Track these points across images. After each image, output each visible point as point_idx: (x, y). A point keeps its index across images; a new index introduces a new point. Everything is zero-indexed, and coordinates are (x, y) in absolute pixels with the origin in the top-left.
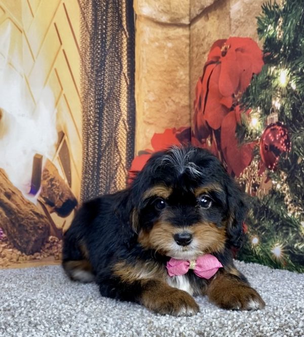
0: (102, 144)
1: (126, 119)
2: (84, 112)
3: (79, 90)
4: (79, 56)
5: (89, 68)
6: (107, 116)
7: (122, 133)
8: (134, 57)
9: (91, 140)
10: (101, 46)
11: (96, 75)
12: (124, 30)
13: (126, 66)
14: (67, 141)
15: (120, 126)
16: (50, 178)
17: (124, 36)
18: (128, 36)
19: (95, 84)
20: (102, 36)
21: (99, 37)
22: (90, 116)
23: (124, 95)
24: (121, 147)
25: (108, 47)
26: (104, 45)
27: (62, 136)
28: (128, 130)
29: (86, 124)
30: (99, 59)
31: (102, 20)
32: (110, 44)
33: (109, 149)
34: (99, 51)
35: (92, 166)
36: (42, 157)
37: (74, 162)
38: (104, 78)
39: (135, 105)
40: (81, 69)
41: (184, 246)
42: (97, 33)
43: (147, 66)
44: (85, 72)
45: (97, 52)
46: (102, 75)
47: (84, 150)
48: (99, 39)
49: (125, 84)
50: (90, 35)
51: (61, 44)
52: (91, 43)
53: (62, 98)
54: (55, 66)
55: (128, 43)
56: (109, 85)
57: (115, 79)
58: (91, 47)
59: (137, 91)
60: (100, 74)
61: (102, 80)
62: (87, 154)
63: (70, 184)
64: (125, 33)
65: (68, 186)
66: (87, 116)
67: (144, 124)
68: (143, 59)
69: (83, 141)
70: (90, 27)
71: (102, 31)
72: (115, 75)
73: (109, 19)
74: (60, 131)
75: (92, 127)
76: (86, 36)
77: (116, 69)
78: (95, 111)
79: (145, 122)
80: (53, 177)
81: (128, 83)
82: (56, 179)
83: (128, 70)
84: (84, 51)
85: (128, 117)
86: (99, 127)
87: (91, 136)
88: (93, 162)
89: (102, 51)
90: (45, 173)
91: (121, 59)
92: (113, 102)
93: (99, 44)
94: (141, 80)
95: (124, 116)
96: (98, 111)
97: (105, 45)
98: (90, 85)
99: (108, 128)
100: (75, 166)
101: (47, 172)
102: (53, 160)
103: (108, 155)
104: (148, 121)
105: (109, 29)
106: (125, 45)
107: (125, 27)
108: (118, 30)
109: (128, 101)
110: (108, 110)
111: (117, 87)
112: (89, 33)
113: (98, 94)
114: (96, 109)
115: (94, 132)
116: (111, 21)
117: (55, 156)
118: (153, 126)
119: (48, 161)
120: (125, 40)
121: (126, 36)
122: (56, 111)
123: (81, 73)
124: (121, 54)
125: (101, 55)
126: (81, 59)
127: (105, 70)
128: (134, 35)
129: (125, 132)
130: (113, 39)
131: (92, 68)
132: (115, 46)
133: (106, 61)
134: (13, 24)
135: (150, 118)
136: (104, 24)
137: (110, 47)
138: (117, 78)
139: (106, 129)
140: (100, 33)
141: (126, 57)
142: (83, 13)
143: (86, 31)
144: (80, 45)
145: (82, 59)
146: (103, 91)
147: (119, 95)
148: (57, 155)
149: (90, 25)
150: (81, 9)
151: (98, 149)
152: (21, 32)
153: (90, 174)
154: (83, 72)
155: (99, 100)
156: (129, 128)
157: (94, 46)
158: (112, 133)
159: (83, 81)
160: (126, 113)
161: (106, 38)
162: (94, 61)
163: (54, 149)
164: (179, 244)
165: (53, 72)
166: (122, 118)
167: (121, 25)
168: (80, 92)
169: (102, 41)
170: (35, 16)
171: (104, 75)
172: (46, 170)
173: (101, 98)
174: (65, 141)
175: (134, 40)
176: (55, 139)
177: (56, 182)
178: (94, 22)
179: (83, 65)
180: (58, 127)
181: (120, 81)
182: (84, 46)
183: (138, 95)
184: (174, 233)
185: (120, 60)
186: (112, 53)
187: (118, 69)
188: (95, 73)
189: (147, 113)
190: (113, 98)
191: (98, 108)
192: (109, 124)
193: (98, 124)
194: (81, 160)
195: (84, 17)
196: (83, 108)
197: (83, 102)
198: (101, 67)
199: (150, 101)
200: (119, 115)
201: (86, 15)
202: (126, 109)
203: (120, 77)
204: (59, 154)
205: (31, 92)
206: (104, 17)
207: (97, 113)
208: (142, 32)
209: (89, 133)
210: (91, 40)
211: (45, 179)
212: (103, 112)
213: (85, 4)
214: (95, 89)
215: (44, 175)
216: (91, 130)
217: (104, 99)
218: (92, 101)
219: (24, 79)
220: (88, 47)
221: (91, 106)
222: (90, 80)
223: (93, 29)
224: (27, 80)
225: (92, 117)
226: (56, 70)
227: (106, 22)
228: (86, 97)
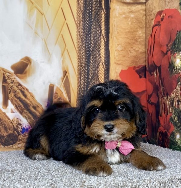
0: (89, 77)
1: (104, 62)
2: (78, 59)
3: (76, 46)
4: (76, 26)
5: (82, 33)
6: (92, 61)
7: (102, 70)
8: (109, 25)
9: (83, 75)
10: (89, 19)
11: (86, 37)
12: (103, 9)
13: (104, 30)
14: (68, 76)
15: (100, 66)
16: (58, 98)
17: (103, 13)
18: (105, 13)
19: (86, 42)
20: (89, 13)
21: (88, 14)
22: (82, 61)
23: (102, 48)
24: (101, 79)
25: (93, 20)
26: (90, 19)
27: (65, 73)
28: (105, 68)
29: (80, 66)
30: (87, 27)
31: (89, 4)
32: (94, 18)
33: (93, 80)
34: (87, 23)
35: (83, 90)
36: (54, 85)
37: (72, 88)
39: (109, 53)
40: (77, 33)
41: (110, 132)
42: (86, 12)
43: (117, 29)
45: (86, 23)
46: (89, 36)
47: (78, 81)
48: (87, 15)
49: (104, 41)
50: (82, 13)
51: (65, 20)
52: (83, 18)
53: (66, 52)
54: (62, 33)
55: (105, 17)
56: (93, 42)
57: (97, 39)
58: (83, 20)
59: (110, 45)
60: (88, 36)
61: (89, 39)
62: (80, 83)
64: (104, 11)
65: (69, 102)
66: (80, 61)
67: (115, 65)
68: (115, 26)
69: (78, 76)
70: (82, 8)
71: (89, 11)
72: (97, 36)
73: (94, 3)
74: (64, 70)
75: (83, 67)
76: (80, 14)
77: (98, 33)
78: (85, 58)
79: (115, 63)
80: (60, 97)
81: (105, 41)
82: (62, 98)
83: (105, 33)
84: (79, 23)
85: (105, 61)
86: (88, 67)
87: (83, 72)
88: (84, 88)
89: (89, 23)
90: (55, 95)
91: (101, 26)
92: (96, 52)
93: (87, 18)
94: (113, 38)
95: (102, 60)
97: (91, 19)
98: (82, 43)
99: (93, 68)
100: (73, 90)
101: (57, 94)
102: (60, 87)
103: (93, 83)
104: (117, 62)
105: (93, 9)
106: (103, 18)
107: (103, 7)
108: (99, 10)
109: (105, 51)
110: (93, 57)
111: (99, 43)
112: (82, 12)
113: (87, 48)
114: (86, 56)
115: (85, 70)
116: (95, 4)
117: (61, 85)
118: (120, 66)
119: (57, 88)
120: (103, 15)
121: (104, 13)
122: (62, 59)
123: (77, 36)
124: (101, 23)
125: (89, 25)
126: (77, 28)
127: (91, 34)
128: (109, 12)
129: (104, 70)
130: (96, 15)
131: (84, 33)
132: (97, 19)
133: (91, 28)
134: (38, 11)
135: (118, 61)
136: (90, 7)
137: (94, 20)
138: (99, 38)
139: (92, 69)
140: (88, 11)
141: (104, 25)
143: (80, 11)
144: (76, 20)
145: (78, 28)
146: (90, 46)
147: (100, 48)
148: (63, 84)
149: (82, 7)
151: (87, 80)
152: (42, 14)
154: (78, 35)
155: (87, 51)
156: (106, 67)
157: (85, 20)
158: (95, 71)
159: (78, 41)
160: (104, 58)
161: (92, 14)
162: (85, 29)
163: (61, 81)
164: (107, 131)
166: (101, 61)
167: (101, 6)
168: (76, 47)
169: (89, 17)
170: (50, 5)
171: (91, 36)
172: (56, 93)
173: (89, 50)
174: (67, 76)
175: (109, 14)
176: (61, 75)
177: (62, 100)
178: (84, 5)
179: (78, 31)
180: (63, 68)
181: (100, 39)
182: (79, 20)
183: (111, 47)
185: (100, 27)
186: (95, 23)
187: (99, 32)
188: (85, 35)
189: (117, 58)
190: (96, 49)
191: (87, 56)
192: (93, 65)
193: (87, 65)
194: (76, 87)
195: (79, 3)
196: (78, 56)
197: (78, 53)
198: (88, 32)
199: (119, 51)
200: (100, 59)
201: (79, 2)
202: (104, 56)
203: (100, 37)
204: (64, 84)
205: (47, 49)
206: (91, 2)
207: (87, 59)
208: (114, 9)
209: (82, 71)
210: (82, 16)
211: (55, 98)
212: (90, 59)
214: (85, 45)
215: (55, 96)
216: (82, 69)
217: (90, 50)
218: (83, 52)
219: (44, 41)
220: (81, 20)
221: (83, 55)
222: (82, 40)
223: (84, 10)
224: (45, 42)
225: (83, 62)
226: (62, 35)
227: (92, 5)
228: (80, 50)
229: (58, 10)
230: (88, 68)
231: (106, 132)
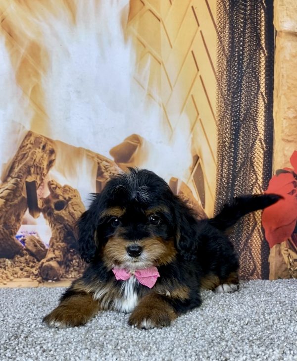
0: (237, 165)
1: (263, 138)
2: (219, 134)
3: (215, 113)
4: (216, 81)
5: (225, 91)
6: (243, 137)
7: (259, 153)
8: (273, 75)
9: (226, 162)
10: (238, 67)
11: (233, 97)
12: (262, 48)
13: (264, 85)
14: (201, 164)
15: (256, 145)
16: (184, 200)
17: (263, 55)
18: (267, 55)
19: (232, 106)
20: (238, 58)
21: (236, 59)
22: (225, 138)
23: (261, 114)
24: (257, 167)
25: (245, 68)
26: (240, 67)
27: (196, 159)
28: (265, 149)
29: (222, 146)
30: (235, 81)
31: (239, 41)
32: (247, 65)
33: (244, 169)
34: (236, 73)
35: (226, 187)
36: (177, 180)
37: (208, 183)
38: (240, 99)
39: (273, 123)
40: (217, 92)
41: (135, 257)
42: (234, 55)
43: (287, 82)
44: (221, 95)
45: (234, 74)
46: (238, 96)
47: (218, 171)
48: (235, 61)
49: (263, 103)
50: (227, 58)
51: (198, 70)
52: (228, 66)
53: (198, 123)
54: (191, 93)
55: (266, 62)
56: (245, 105)
57: (251, 99)
58: (228, 70)
59: (275, 109)
60: (236, 96)
61: (238, 101)
62: (222, 175)
63: (204, 205)
64: (264, 52)
65: (202, 207)
66: (222, 139)
67: (283, 142)
68: (283, 76)
69: (218, 162)
70: (226, 50)
71: (239, 53)
72: (252, 95)
73: (247, 40)
74: (195, 154)
75: (227, 148)
76: (222, 59)
77: (253, 89)
78: (231, 133)
79: (283, 140)
80: (187, 199)
81: (266, 102)
82: (190, 200)
83: (266, 89)
84: (220, 74)
85: (265, 136)
87: (226, 157)
88: (227, 183)
89: (238, 73)
90: (179, 195)
91: (258, 78)
92: (250, 122)
93: (236, 66)
94: (280, 97)
95: (260, 135)
96: (234, 132)
97: (242, 66)
98: (226, 107)
99: (244, 149)
100: (209, 187)
101: (182, 194)
102: (187, 183)
103: (243, 175)
104: (286, 138)
105: (246, 50)
106: (263, 64)
107: (264, 46)
108: (256, 50)
109: (265, 120)
110: (244, 130)
111: (254, 107)
112: (226, 56)
113: (234, 115)
114: (232, 130)
115: (229, 153)
116: (248, 42)
117: (190, 178)
118: (292, 144)
119: (183, 183)
120: (263, 59)
121: (265, 55)
122: (192, 136)
123: (217, 97)
124: (259, 73)
125: (238, 76)
126: (217, 83)
127: (241, 92)
128: (274, 53)
129: (262, 152)
130: (251, 59)
131: (229, 90)
132: (252, 66)
133: (242, 82)
134: (153, 58)
135: (289, 136)
136: (241, 46)
137: (247, 68)
138: (255, 98)
139: (242, 150)
140: (236, 54)
141: (264, 76)
142: (220, 38)
143: (223, 55)
144: (216, 70)
145: (219, 83)
146: (239, 113)
147: (256, 114)
148: (192, 178)
149: (226, 48)
150: (218, 33)
151: (233, 170)
152: (160, 64)
153: (223, 195)
155: (235, 121)
156: (266, 147)
157: (231, 69)
158: (247, 154)
159: (219, 104)
160: (263, 132)
161: (243, 59)
162: (230, 84)
163: (189, 172)
164: (130, 255)
165: (190, 98)
166: (258, 137)
167: (259, 44)
168: (216, 115)
169: (239, 63)
170: (173, 47)
171: (241, 96)
172: (181, 192)
173: (237, 119)
174: (199, 164)
175: (274, 57)
176: (190, 162)
177: (190, 203)
178: (230, 45)
179: (220, 88)
180: (193, 150)
181: (257, 101)
182: (220, 70)
183: (276, 113)
184: (127, 246)
185: (257, 80)
186: (249, 73)
187: (256, 89)
188: (231, 95)
189: (287, 131)
190: (250, 118)
191: (233, 129)
192: (244, 144)
193: (234, 145)
194: (215, 182)
195: (221, 41)
196: (219, 130)
197: (219, 124)
198: (237, 88)
199: (289, 118)
200: (256, 134)
201: (222, 38)
202: (263, 128)
203: (257, 96)
204: (194, 176)
205: (168, 121)
206: (242, 39)
207: (233, 134)
208: (282, 48)
209: (225, 154)
210: (227, 63)
212: (239, 133)
213: (221, 29)
214: (231, 110)
216: (226, 152)
217: (240, 120)
218: (228, 123)
219: (162, 109)
220: (225, 70)
221: (227, 128)
222: (226, 102)
223: (229, 52)
224: (164, 109)
225: (227, 139)
226: (192, 96)
227: (243, 43)
228: (222, 120)
229: (187, 53)
230: (236, 149)
231: (129, 257)
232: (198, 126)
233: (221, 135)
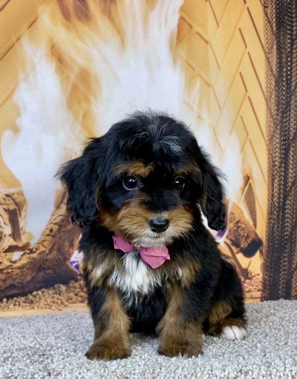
0: (287, 184)
2: (269, 154)
3: (264, 133)
4: (264, 101)
5: (274, 111)
6: (293, 156)
9: (277, 181)
10: (286, 87)
14: (252, 184)
16: (235, 221)
19: (281, 126)
20: (287, 78)
21: (284, 79)
22: (275, 157)
25: (293, 88)
26: (289, 86)
27: (247, 179)
29: (272, 165)
30: (284, 101)
31: (287, 61)
33: (295, 188)
34: (284, 93)
35: (277, 207)
36: (228, 201)
37: (259, 204)
38: (289, 119)
40: (266, 112)
42: (282, 75)
44: (271, 115)
45: (282, 94)
46: (287, 116)
47: (269, 191)
48: (284, 81)
50: (275, 78)
51: (247, 91)
52: (276, 86)
53: (248, 144)
54: (240, 114)
56: (294, 124)
58: (276, 90)
60: (285, 115)
61: (287, 120)
62: (273, 195)
63: (255, 225)
65: (254, 227)
66: (272, 158)
69: (268, 182)
70: (274, 70)
71: (287, 73)
73: (294, 60)
74: (245, 174)
75: (277, 168)
76: (271, 80)
78: (280, 152)
80: (238, 220)
82: (242, 221)
84: (269, 95)
86: (285, 168)
87: (277, 177)
88: (279, 203)
89: (287, 93)
90: (231, 216)
93: (284, 86)
96: (284, 152)
98: (276, 127)
99: (295, 168)
100: (260, 207)
101: (233, 215)
102: (238, 203)
103: (294, 194)
105: (294, 69)
110: (294, 149)
112: (274, 76)
113: (284, 135)
115: (280, 172)
117: (240, 200)
119: (234, 204)
122: (242, 156)
123: (266, 117)
125: (287, 96)
126: (266, 103)
127: (290, 111)
131: (278, 110)
133: (291, 102)
134: (202, 80)
136: (289, 66)
139: (292, 169)
140: (284, 75)
142: (268, 58)
143: (271, 75)
144: (265, 90)
145: (267, 103)
146: (289, 132)
148: (243, 198)
149: (274, 68)
150: (266, 54)
151: (284, 190)
152: (209, 85)
153: (275, 215)
154: (269, 115)
157: (279, 89)
159: (269, 124)
161: (291, 78)
162: (279, 103)
163: (240, 192)
165: (239, 119)
168: (265, 135)
169: (287, 83)
170: (221, 69)
171: (290, 115)
172: (232, 213)
173: (286, 139)
174: (250, 184)
176: (240, 183)
177: (241, 224)
178: (278, 65)
179: (269, 108)
180: (244, 171)
182: (269, 90)
188: (280, 115)
191: (283, 149)
192: (295, 163)
193: (284, 164)
194: (266, 202)
195: (269, 62)
196: (269, 150)
197: (269, 144)
198: (286, 108)
201: (270, 59)
204: (245, 197)
206: (289, 59)
207: (283, 153)
210: (276, 83)
211: (231, 222)
212: (289, 152)
213: (269, 50)
214: (281, 130)
215: (230, 218)
216: (276, 172)
217: (289, 139)
218: (277, 143)
219: (212, 130)
220: (273, 90)
221: (277, 147)
222: (276, 122)
223: (277, 72)
224: (214, 130)
225: (277, 158)
226: (241, 117)
227: (291, 63)
228: (271, 139)
229: (235, 76)
232: (248, 146)
233: (271, 155)
